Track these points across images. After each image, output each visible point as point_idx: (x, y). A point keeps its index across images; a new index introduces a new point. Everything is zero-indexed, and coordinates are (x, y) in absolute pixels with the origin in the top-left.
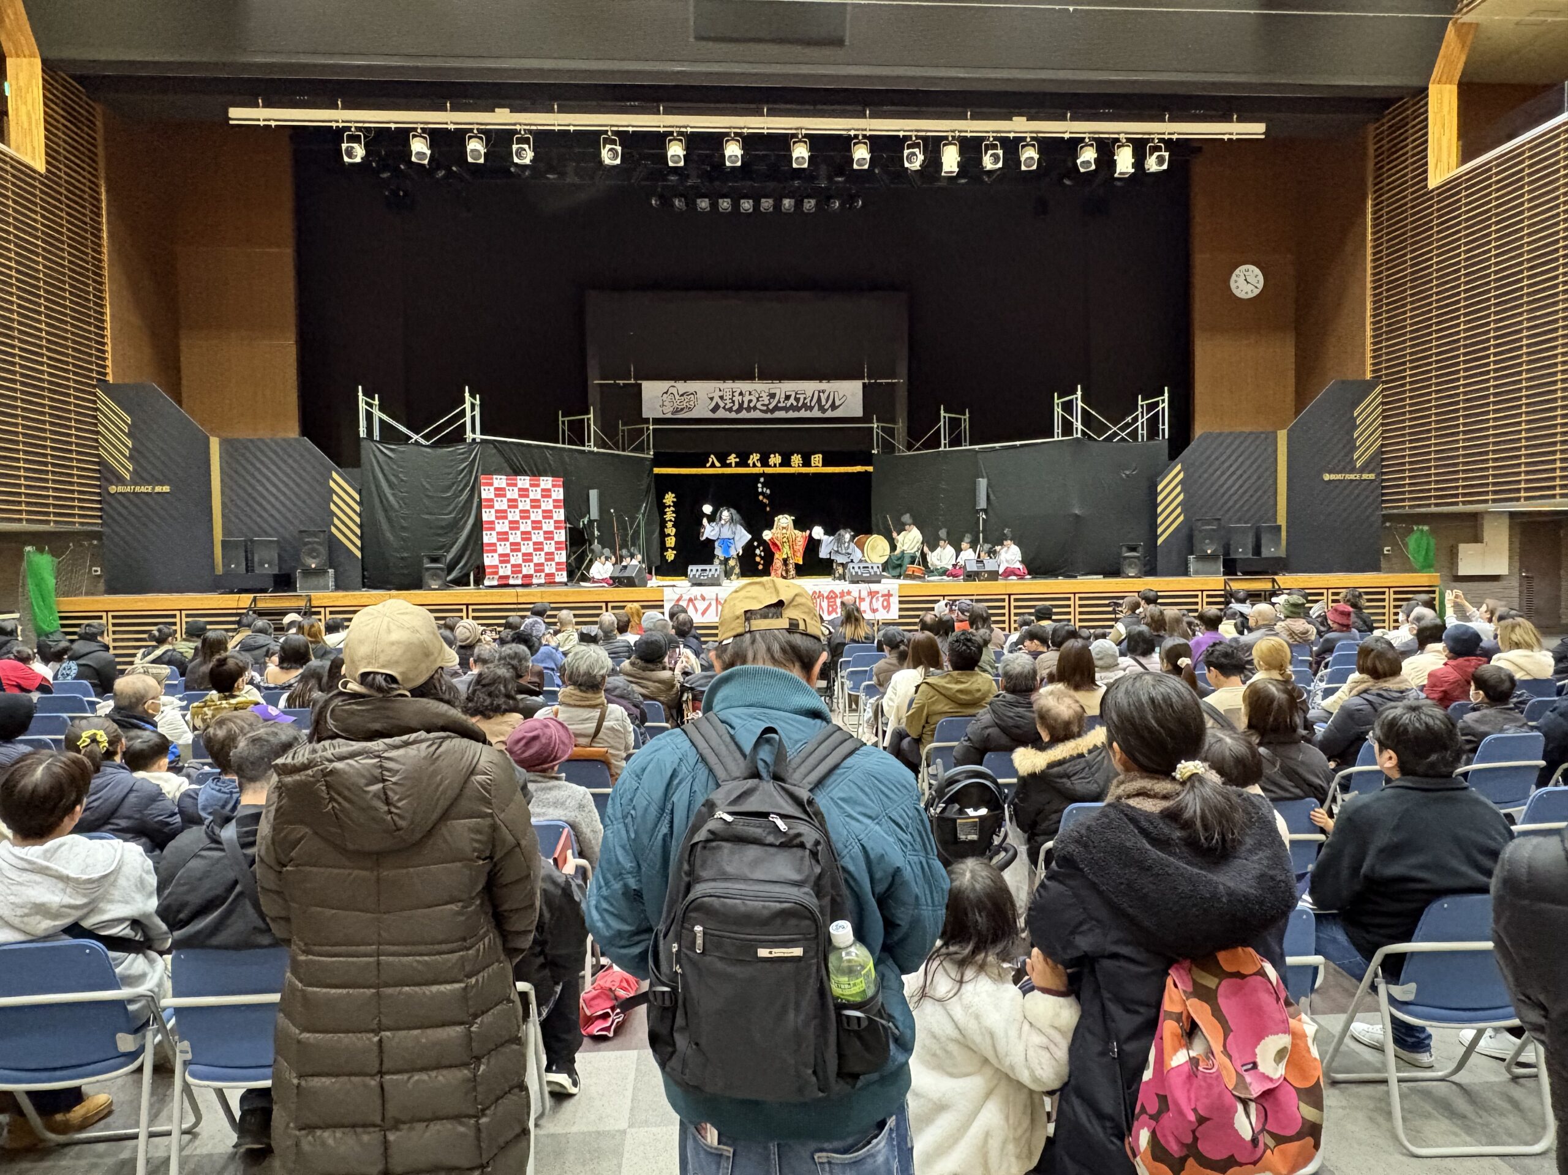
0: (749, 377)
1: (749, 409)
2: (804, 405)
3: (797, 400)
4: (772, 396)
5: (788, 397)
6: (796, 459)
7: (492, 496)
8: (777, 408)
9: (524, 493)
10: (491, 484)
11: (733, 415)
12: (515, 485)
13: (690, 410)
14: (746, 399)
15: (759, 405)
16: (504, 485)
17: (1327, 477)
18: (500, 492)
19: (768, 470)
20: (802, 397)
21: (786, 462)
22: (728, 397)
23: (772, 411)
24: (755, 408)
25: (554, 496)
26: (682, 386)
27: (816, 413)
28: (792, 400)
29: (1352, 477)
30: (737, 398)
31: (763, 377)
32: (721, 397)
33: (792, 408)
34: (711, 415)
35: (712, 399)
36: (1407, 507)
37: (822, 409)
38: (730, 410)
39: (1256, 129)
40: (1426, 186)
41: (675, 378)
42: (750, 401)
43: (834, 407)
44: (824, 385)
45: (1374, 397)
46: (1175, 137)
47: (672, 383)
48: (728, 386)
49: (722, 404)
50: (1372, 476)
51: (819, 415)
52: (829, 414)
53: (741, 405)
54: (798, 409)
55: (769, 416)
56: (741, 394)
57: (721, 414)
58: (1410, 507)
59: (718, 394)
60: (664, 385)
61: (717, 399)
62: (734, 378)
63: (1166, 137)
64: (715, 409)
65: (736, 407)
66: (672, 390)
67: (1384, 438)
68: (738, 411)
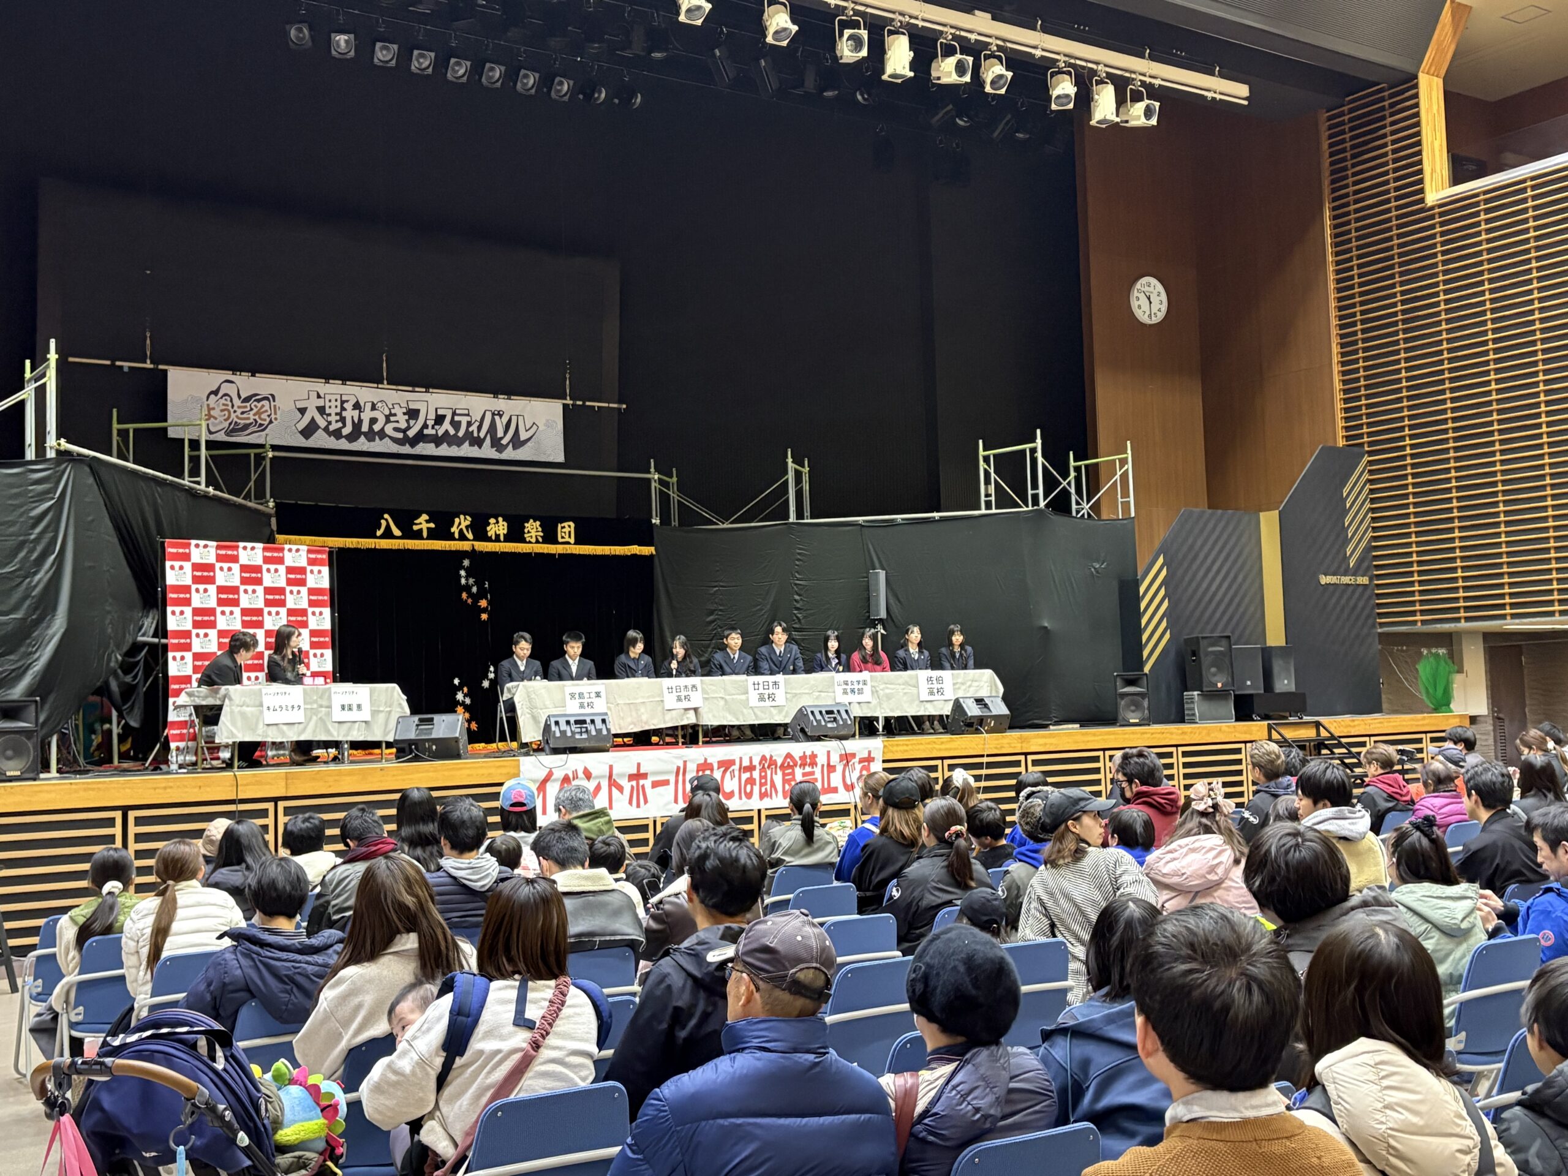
0: (371, 377)
1: (371, 435)
2: (468, 435)
3: (456, 425)
4: (413, 414)
5: (439, 420)
6: (533, 529)
7: (187, 581)
8: (420, 437)
9: (251, 577)
10: (186, 557)
11: (343, 444)
12: (235, 559)
13: (262, 428)
14: (367, 416)
15: (389, 429)
16: (211, 559)
17: (1324, 580)
18: (204, 574)
19: (482, 546)
20: (464, 420)
21: (516, 534)
22: (333, 410)
23: (414, 442)
24: (382, 434)
25: (312, 581)
26: (246, 384)
27: (487, 451)
28: (446, 425)
29: (1346, 580)
30: (350, 414)
31: (397, 380)
32: (321, 410)
33: (446, 438)
34: (301, 442)
35: (302, 411)
36: (1419, 624)
37: (496, 443)
38: (337, 434)
39: (1237, 91)
40: (1422, 200)
41: (235, 368)
42: (373, 421)
43: (517, 442)
44: (501, 403)
45: (1360, 474)
46: (1157, 82)
47: (227, 375)
48: (333, 390)
49: (322, 423)
50: (1364, 580)
51: (493, 454)
52: (509, 454)
53: (357, 426)
54: (457, 442)
55: (406, 449)
56: (357, 406)
57: (320, 440)
58: (1423, 622)
59: (313, 404)
60: (214, 378)
61: (312, 413)
62: (345, 377)
63: (1148, 80)
64: (309, 431)
65: (346, 431)
66: (226, 388)
67: (1374, 529)
68: (352, 437)
